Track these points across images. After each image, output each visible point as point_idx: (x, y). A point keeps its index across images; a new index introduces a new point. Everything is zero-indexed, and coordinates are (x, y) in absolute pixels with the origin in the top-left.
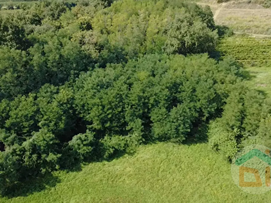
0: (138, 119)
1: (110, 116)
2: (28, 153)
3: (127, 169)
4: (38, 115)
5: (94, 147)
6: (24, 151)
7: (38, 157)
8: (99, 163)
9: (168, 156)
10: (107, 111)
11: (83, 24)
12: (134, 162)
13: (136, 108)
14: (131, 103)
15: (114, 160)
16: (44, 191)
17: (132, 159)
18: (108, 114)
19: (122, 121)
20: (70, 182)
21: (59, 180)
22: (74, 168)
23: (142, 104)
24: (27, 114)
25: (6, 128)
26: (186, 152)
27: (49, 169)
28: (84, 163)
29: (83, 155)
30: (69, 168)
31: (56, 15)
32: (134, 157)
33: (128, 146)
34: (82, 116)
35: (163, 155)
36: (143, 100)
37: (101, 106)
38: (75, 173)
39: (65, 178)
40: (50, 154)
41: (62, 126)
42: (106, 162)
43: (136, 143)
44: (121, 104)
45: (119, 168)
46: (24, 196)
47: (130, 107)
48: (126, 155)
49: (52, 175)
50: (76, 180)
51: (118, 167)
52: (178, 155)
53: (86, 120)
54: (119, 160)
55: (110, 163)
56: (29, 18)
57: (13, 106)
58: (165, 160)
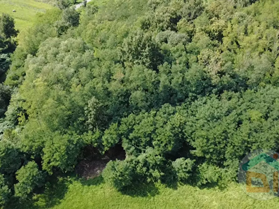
0: (237, 159)
1: (211, 150)
2: (140, 165)
3: (214, 202)
4: (154, 135)
5: (191, 175)
6: (138, 162)
7: (147, 170)
8: (192, 187)
9: (254, 203)
10: (210, 146)
11: (215, 31)
12: (222, 197)
13: (238, 149)
14: (234, 143)
15: (205, 189)
16: (146, 198)
17: (220, 194)
18: (210, 148)
19: (222, 156)
20: (165, 197)
21: (159, 192)
22: (172, 185)
23: (244, 148)
24: (146, 132)
25: (129, 139)
26: (274, 205)
27: (153, 179)
28: (181, 182)
29: (181, 178)
30: (168, 184)
31: (192, 15)
32: (223, 193)
33: (221, 179)
34: (188, 141)
35: (250, 200)
36: (246, 144)
37: (206, 139)
38: (171, 189)
39: (163, 192)
40: (156, 170)
41: (170, 149)
42: (198, 189)
43: (229, 178)
44: (225, 141)
45: (207, 199)
46: (132, 197)
47: (232, 147)
48: (217, 188)
49: (154, 185)
50: (170, 197)
51: (207, 197)
52: (265, 205)
53: (191, 145)
54: (209, 191)
55: (201, 190)
56: (166, 21)
57: (138, 120)
58: (250, 207)
